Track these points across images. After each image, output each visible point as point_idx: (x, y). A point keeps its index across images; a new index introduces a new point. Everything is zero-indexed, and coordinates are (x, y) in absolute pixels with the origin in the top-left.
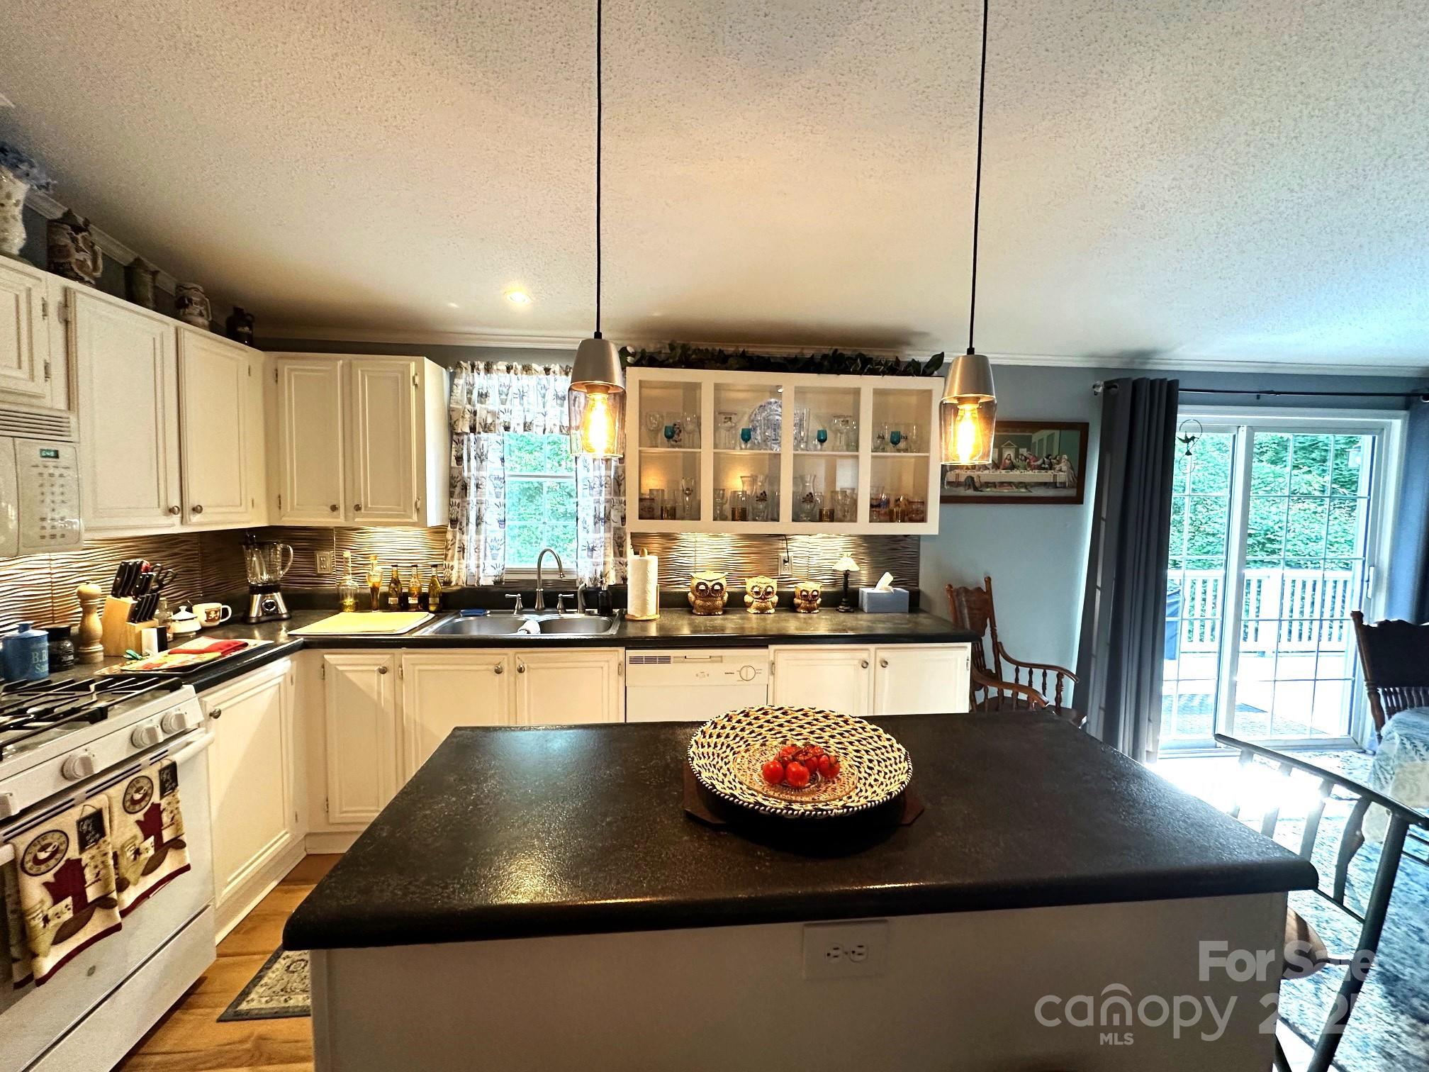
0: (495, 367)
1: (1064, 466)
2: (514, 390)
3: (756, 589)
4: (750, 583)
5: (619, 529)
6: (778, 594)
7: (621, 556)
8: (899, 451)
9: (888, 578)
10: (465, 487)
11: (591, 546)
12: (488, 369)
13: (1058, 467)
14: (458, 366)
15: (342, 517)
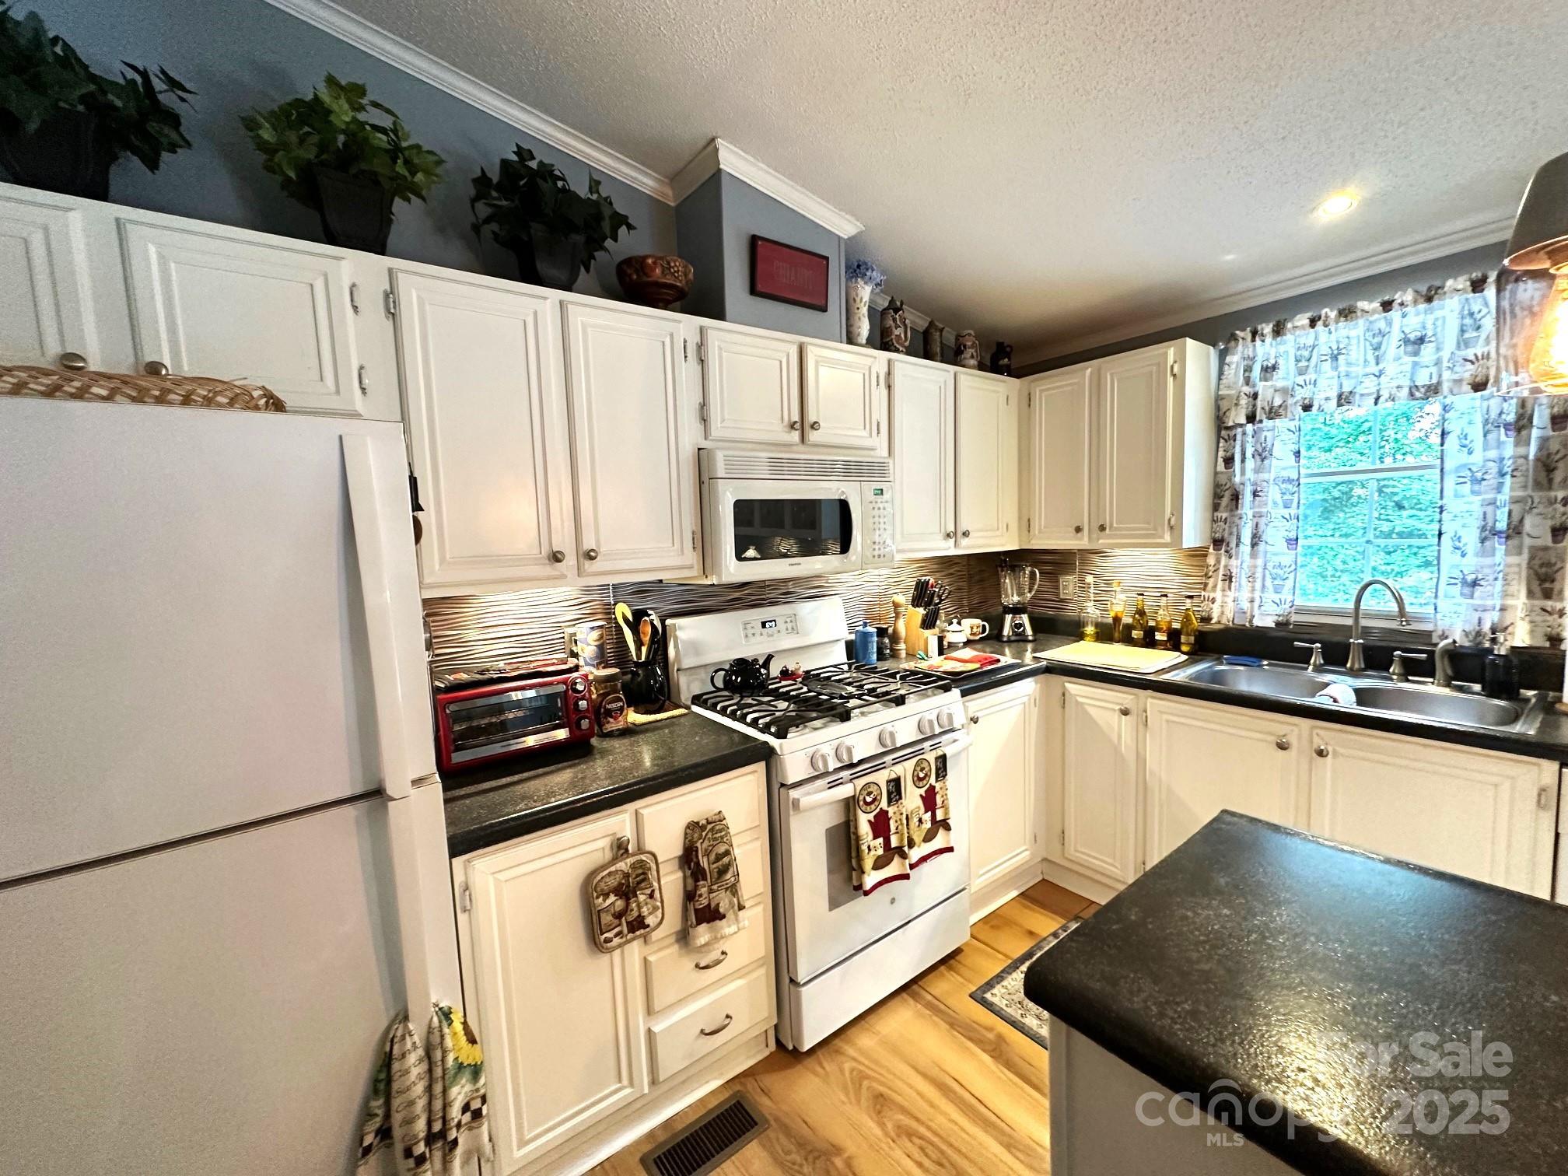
0: (1290, 325)
2: (1321, 350)
5: (1544, 549)
7: (1547, 598)
10: (1236, 497)
11: (1470, 578)
12: (1279, 330)
14: (1232, 338)
15: (1086, 539)
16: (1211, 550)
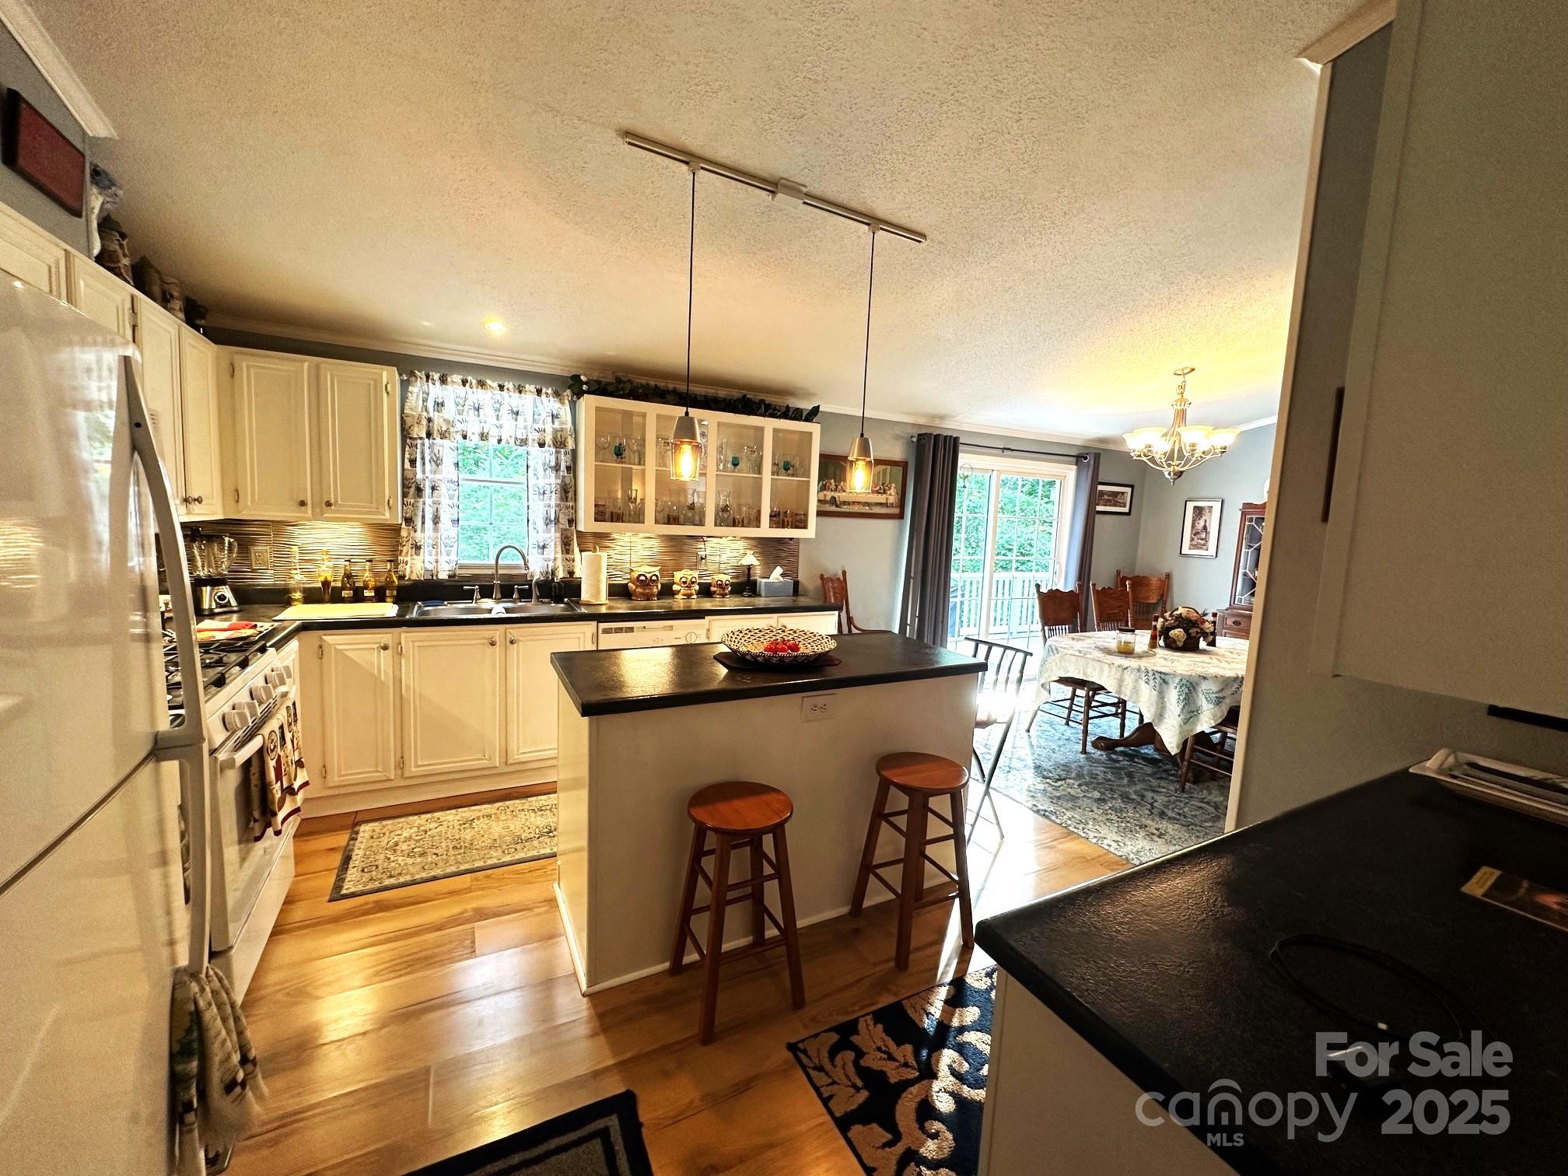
0: (449, 379)
1: (892, 491)
2: (469, 402)
3: (684, 580)
4: (678, 575)
5: (566, 530)
6: (699, 584)
7: (568, 553)
8: (788, 476)
9: (779, 570)
10: (419, 491)
11: (541, 544)
12: (443, 380)
13: (889, 492)
14: (412, 374)
15: (310, 512)
16: (404, 526)
